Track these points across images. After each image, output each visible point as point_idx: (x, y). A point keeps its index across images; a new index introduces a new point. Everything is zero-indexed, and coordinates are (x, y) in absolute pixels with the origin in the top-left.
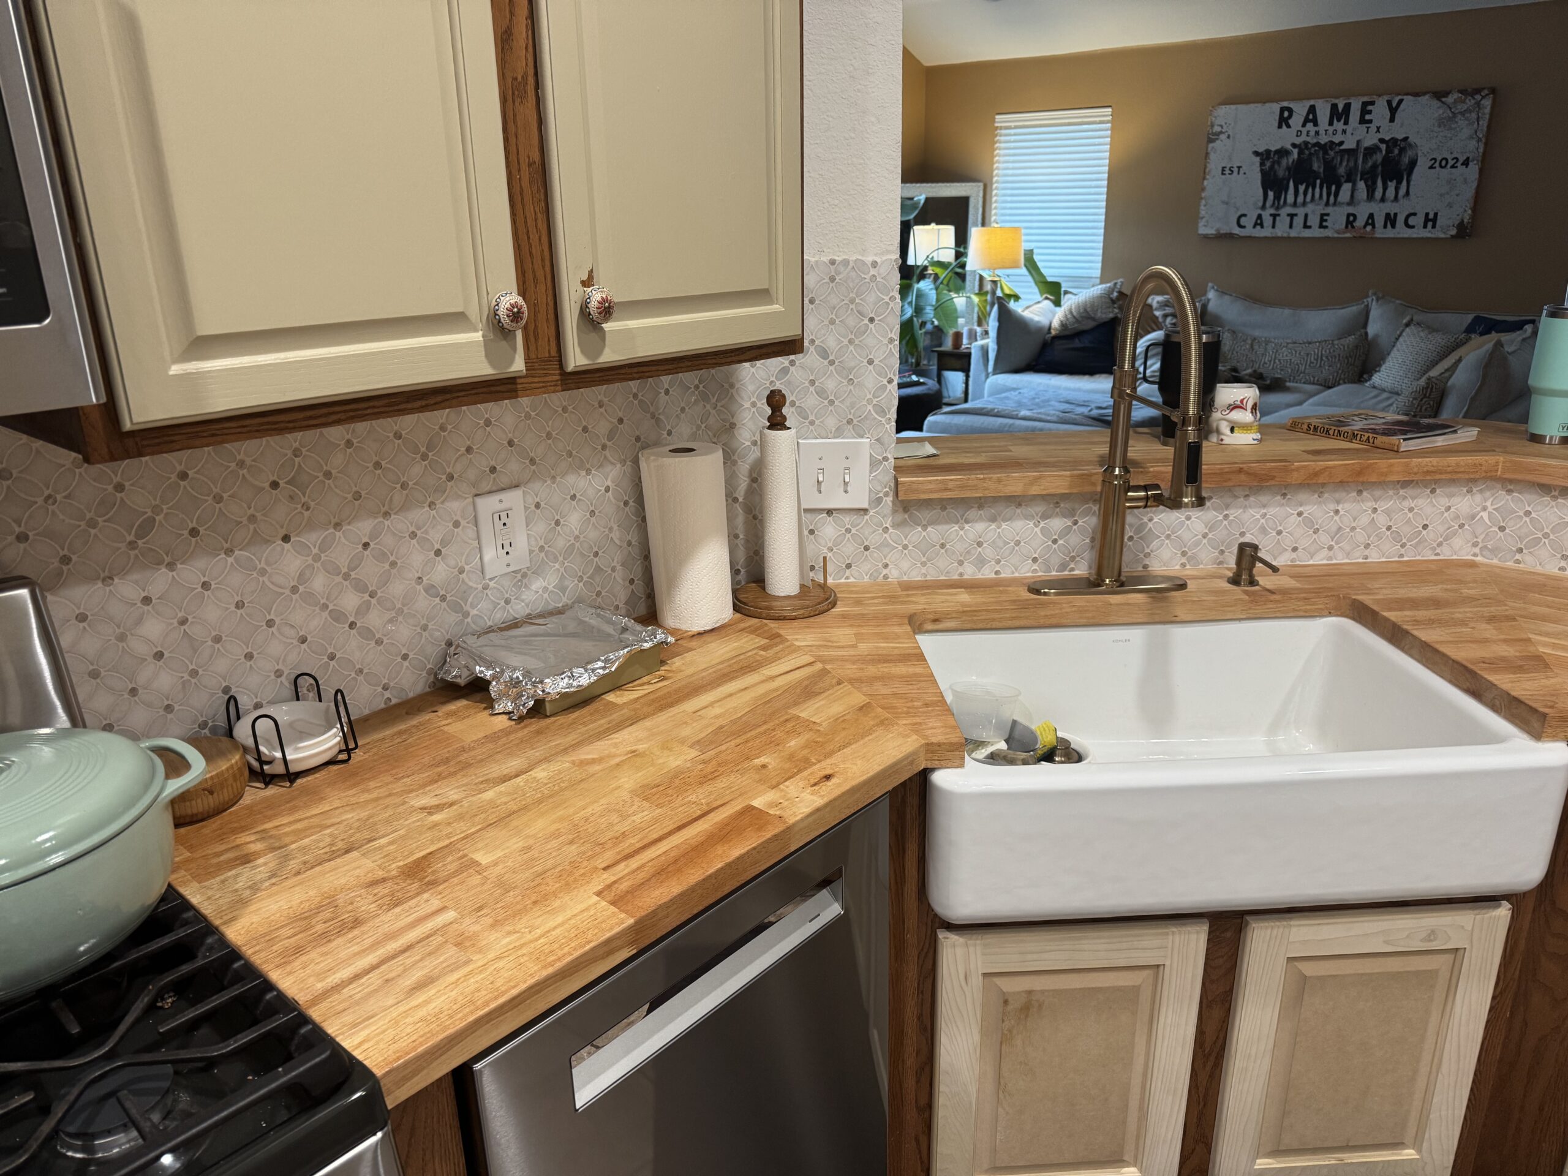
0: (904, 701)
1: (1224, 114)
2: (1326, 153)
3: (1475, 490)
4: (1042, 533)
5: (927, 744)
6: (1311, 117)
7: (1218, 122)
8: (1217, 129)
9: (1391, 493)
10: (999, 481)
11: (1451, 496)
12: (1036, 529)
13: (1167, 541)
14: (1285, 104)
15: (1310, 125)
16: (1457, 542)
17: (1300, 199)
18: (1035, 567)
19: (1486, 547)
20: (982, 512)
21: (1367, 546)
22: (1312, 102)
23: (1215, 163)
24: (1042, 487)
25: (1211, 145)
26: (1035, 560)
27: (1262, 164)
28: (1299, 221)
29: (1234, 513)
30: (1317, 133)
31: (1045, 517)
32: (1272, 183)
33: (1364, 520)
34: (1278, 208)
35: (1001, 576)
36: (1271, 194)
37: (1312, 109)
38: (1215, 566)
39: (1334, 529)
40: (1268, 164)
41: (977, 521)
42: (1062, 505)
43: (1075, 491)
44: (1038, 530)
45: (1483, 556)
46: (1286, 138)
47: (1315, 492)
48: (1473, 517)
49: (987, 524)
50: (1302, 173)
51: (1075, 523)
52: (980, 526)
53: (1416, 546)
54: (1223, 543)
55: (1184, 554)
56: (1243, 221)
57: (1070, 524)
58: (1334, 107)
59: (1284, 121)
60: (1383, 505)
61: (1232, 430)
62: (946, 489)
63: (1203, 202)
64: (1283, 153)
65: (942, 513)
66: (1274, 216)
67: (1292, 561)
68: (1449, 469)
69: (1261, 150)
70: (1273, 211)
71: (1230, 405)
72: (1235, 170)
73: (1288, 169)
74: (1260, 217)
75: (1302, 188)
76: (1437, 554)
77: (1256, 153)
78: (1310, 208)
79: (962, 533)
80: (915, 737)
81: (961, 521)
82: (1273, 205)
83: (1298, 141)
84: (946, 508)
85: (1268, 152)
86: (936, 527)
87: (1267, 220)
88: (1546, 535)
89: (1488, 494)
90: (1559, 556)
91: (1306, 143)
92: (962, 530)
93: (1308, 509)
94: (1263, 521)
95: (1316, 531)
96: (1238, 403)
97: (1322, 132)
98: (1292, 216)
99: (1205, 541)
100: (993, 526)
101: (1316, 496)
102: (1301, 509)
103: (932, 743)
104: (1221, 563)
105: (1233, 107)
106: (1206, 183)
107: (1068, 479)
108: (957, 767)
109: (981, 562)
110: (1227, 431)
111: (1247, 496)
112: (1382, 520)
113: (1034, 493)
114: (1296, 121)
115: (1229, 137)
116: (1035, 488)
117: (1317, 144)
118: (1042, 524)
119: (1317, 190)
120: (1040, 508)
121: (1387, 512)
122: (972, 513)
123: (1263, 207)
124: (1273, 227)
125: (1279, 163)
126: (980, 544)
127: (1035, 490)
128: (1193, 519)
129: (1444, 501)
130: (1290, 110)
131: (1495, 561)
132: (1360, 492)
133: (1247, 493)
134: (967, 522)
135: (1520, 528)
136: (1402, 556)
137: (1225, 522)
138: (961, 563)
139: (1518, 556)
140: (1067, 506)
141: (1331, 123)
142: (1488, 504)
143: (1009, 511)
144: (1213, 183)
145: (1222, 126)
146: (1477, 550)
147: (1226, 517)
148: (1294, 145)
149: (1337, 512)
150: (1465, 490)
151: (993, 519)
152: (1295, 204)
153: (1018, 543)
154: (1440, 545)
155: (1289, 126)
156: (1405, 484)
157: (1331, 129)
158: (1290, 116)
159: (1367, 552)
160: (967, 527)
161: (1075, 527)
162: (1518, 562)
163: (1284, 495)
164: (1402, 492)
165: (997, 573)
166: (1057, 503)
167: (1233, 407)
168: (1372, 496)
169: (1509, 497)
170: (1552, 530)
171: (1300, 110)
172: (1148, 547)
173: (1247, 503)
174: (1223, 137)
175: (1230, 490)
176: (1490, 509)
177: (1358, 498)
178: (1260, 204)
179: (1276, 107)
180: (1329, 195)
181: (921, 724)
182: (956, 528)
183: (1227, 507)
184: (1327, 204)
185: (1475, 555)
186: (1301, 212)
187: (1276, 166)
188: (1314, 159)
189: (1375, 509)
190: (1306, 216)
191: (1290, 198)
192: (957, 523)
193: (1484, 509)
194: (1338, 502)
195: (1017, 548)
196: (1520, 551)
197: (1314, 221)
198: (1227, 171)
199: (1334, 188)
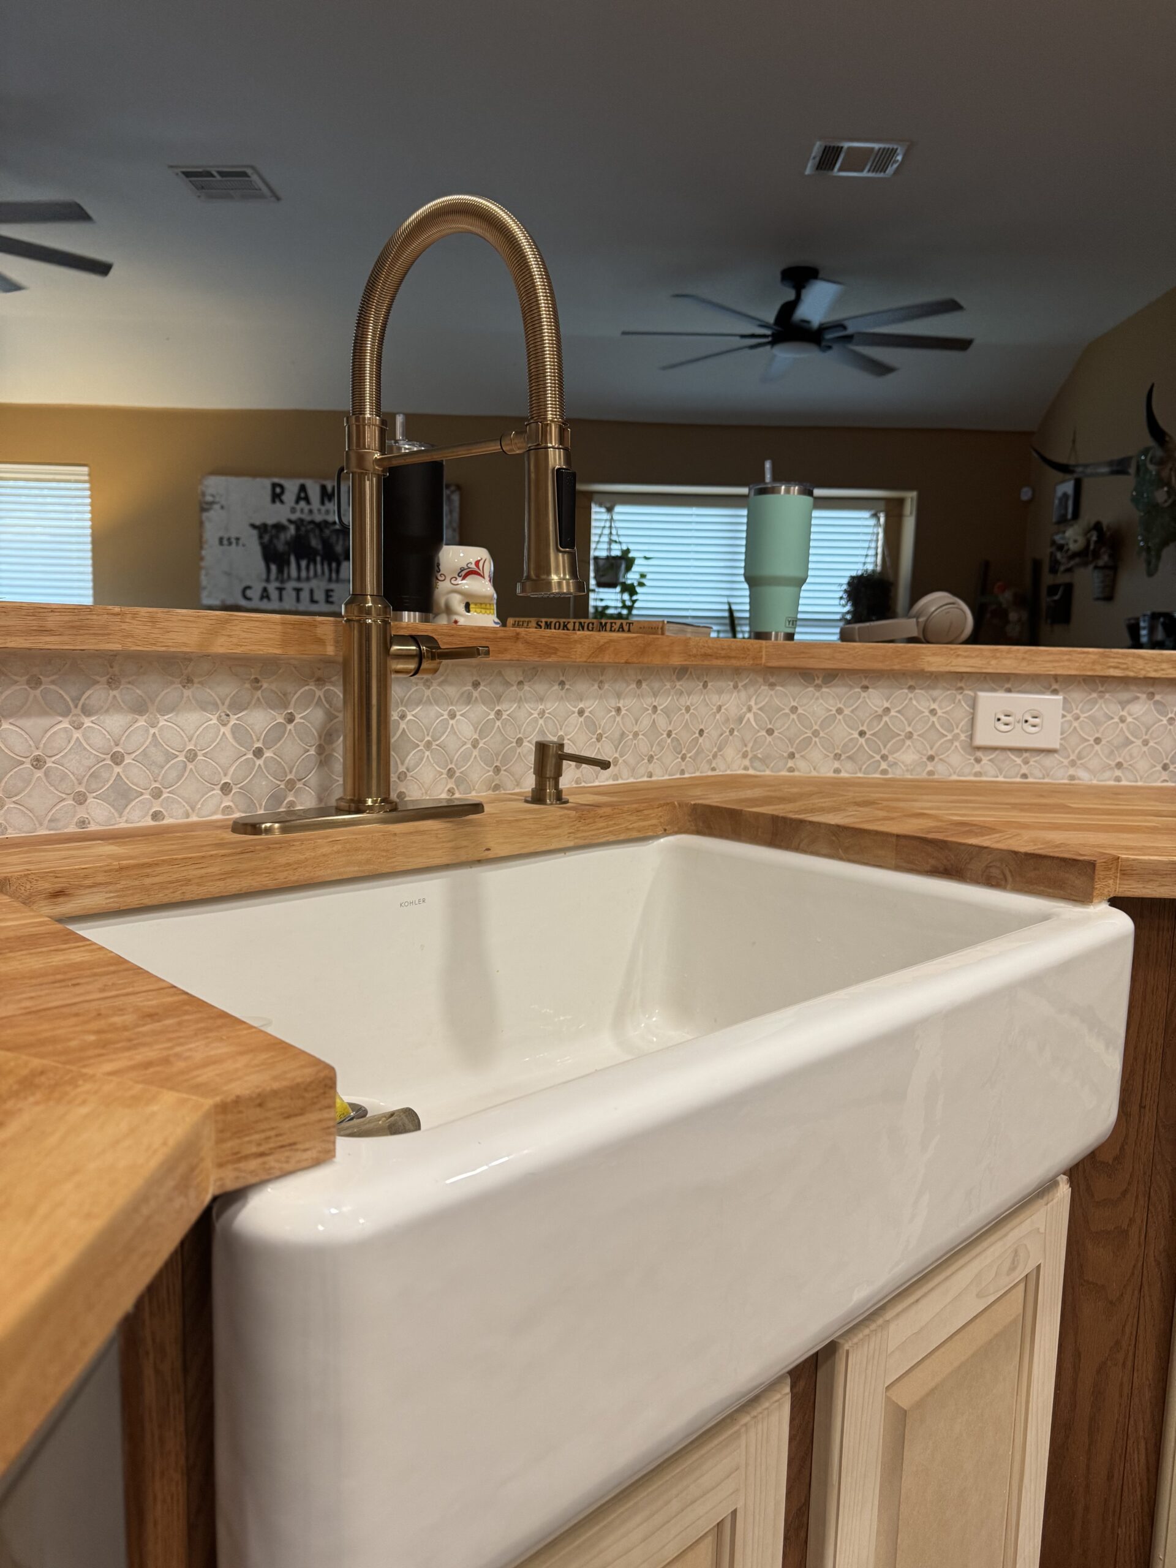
0: (74, 1020)
1: (214, 485)
2: (321, 531)
3: (740, 685)
4: (235, 738)
5: (223, 1108)
6: (303, 495)
7: (209, 491)
8: (209, 498)
9: (668, 685)
10: (153, 621)
11: (720, 692)
12: (223, 729)
13: (427, 753)
14: (276, 480)
15: (302, 504)
16: (730, 752)
17: (304, 574)
18: (227, 802)
19: (755, 757)
20: (115, 693)
21: (651, 759)
22: (302, 481)
23: (211, 534)
24: (235, 640)
25: (205, 515)
26: (226, 788)
27: (261, 537)
28: (305, 595)
29: (508, 708)
30: (311, 511)
31: (237, 706)
32: (273, 556)
33: (645, 723)
34: (282, 581)
35: (165, 822)
36: (273, 568)
37: (303, 488)
38: (490, 792)
39: (617, 735)
40: (266, 538)
41: (107, 711)
42: (265, 685)
43: (292, 652)
44: (226, 730)
45: (755, 769)
46: (279, 514)
47: (595, 680)
48: (740, 719)
49: (130, 717)
50: (301, 548)
51: (290, 719)
52: (115, 722)
53: (694, 758)
54: (497, 755)
55: (451, 773)
56: (249, 593)
57: (281, 720)
58: (323, 488)
59: (277, 495)
60: (664, 702)
61: (467, 607)
62: (43, 631)
63: (203, 572)
64: (279, 527)
65: (32, 693)
66: (280, 590)
67: (577, 783)
68: (723, 653)
69: (258, 523)
70: (277, 584)
71: (462, 570)
72: (234, 541)
73: (287, 543)
74: (265, 590)
75: (304, 563)
76: (713, 769)
77: (253, 526)
78: (314, 583)
79: (77, 734)
80: (169, 1097)
81: (74, 711)
82: (277, 579)
83: (294, 517)
84: (39, 683)
85: (265, 526)
86: (20, 722)
87: (274, 594)
88: (816, 733)
89: (751, 690)
90: (832, 756)
91: (302, 520)
92: (78, 728)
93: (591, 705)
94: (541, 722)
95: (599, 738)
96: (473, 566)
97: (315, 511)
98: (298, 591)
99: (476, 752)
100: (142, 722)
101: (596, 687)
102: (581, 705)
103: (238, 1101)
104: (497, 787)
105: (223, 478)
106: (204, 553)
107: (279, 628)
108: (317, 1163)
109: (122, 795)
110: (461, 608)
111: (520, 683)
112: (662, 722)
113: (221, 650)
114: (290, 496)
115: (222, 507)
116: (221, 640)
117: (312, 522)
118: (233, 720)
119: (319, 567)
120: (225, 689)
121: (667, 712)
122: (97, 695)
123: (268, 580)
124: (281, 599)
125: (277, 537)
126: (117, 759)
127: (221, 646)
128: (458, 717)
129: (715, 699)
130: (281, 487)
131: (768, 772)
132: (639, 683)
133: (521, 678)
134: (87, 712)
135: (788, 728)
136: (682, 772)
137: (498, 723)
138: (80, 799)
139: (790, 764)
140: (274, 687)
141: (323, 503)
142: (752, 703)
143: (172, 692)
144: (211, 552)
145: (213, 496)
146: (747, 762)
147: (499, 713)
148: (290, 521)
149: (618, 710)
150: (732, 684)
151: (140, 708)
152: (299, 579)
153: (192, 756)
154: (715, 756)
155: (282, 502)
156: (682, 672)
157: (323, 509)
158: (283, 492)
159: (651, 767)
160: (87, 722)
161: (290, 727)
162: (791, 770)
163: (562, 683)
164: (678, 684)
165: (156, 816)
166: (257, 681)
167: (467, 573)
168: (652, 689)
169: (772, 693)
170: (821, 726)
171: (291, 488)
172: (402, 763)
173: (521, 694)
174: (217, 507)
175: (500, 673)
176: (755, 709)
177: (638, 692)
178: (264, 576)
179: (267, 483)
180: (330, 571)
181: (166, 1061)
182: (65, 724)
183: (499, 698)
184: (330, 580)
185: (746, 768)
186: (306, 586)
187: (275, 541)
188: (311, 536)
189: (655, 707)
190: (312, 592)
191: (294, 573)
192: (66, 713)
193: (750, 709)
194: (619, 696)
195: (190, 766)
196: (792, 756)
197: (320, 596)
198: (225, 542)
199: (334, 565)
